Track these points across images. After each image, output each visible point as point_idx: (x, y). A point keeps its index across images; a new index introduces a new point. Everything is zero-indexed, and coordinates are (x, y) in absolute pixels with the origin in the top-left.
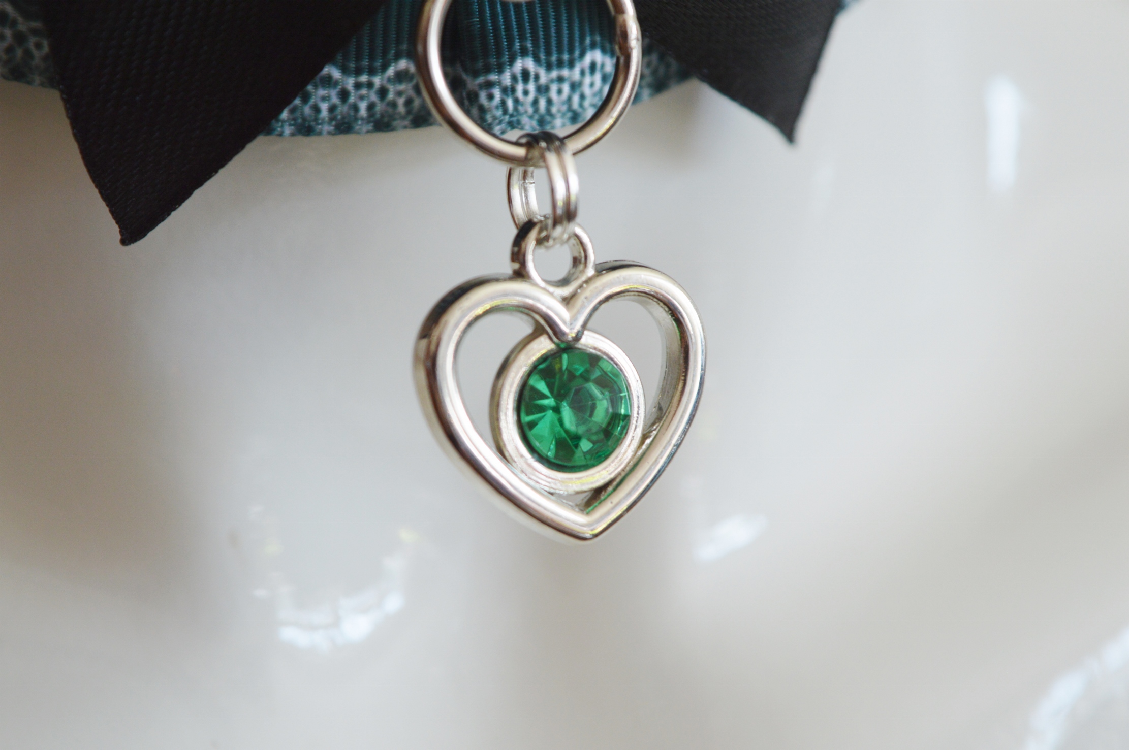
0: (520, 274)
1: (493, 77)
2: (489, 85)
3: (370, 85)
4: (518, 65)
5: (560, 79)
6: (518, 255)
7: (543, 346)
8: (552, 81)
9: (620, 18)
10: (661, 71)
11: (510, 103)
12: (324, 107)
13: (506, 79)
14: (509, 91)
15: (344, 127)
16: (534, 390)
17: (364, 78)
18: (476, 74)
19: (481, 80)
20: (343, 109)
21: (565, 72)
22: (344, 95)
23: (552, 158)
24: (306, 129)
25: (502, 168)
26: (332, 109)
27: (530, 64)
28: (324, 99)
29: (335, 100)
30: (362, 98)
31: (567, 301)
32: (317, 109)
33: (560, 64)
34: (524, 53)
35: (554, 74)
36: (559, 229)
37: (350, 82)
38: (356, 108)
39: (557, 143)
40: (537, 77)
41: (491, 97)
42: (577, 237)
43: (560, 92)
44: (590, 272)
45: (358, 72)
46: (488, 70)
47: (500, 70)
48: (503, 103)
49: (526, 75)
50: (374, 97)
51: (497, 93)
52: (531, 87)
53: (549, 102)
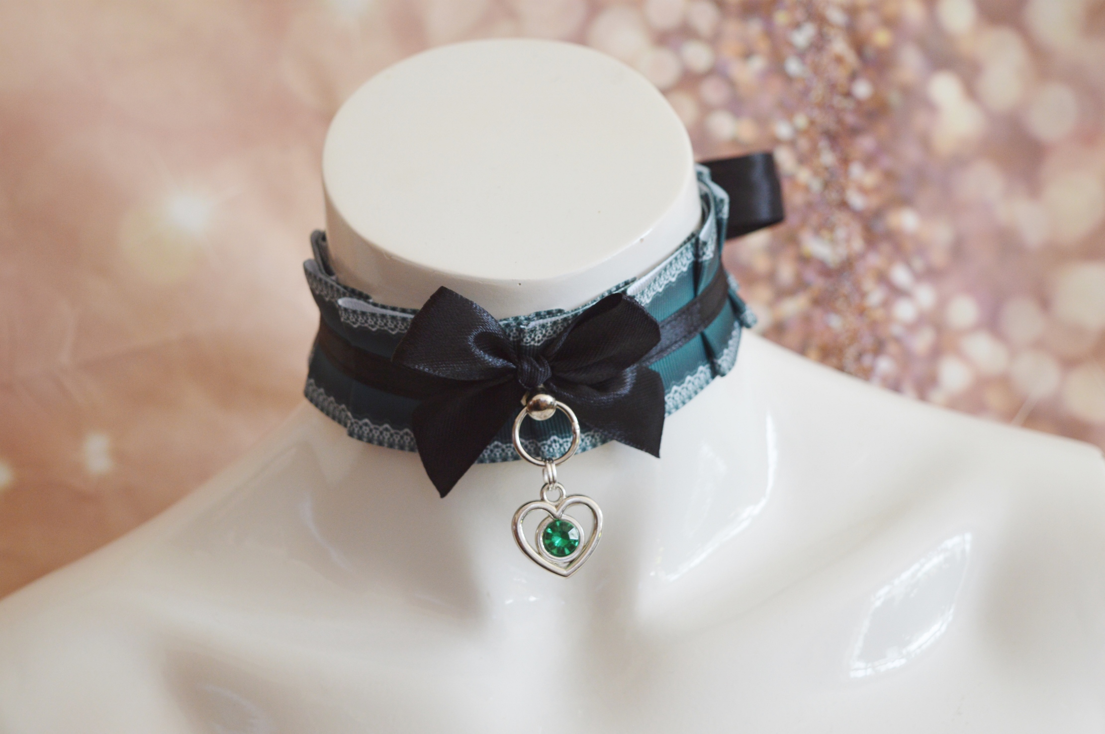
0: (543, 500)
1: (545, 442)
2: (544, 445)
3: (510, 447)
4: (552, 438)
5: (567, 442)
6: (542, 493)
7: (550, 520)
8: (564, 442)
9: (573, 424)
10: (603, 437)
11: (551, 450)
12: (498, 454)
13: (549, 442)
14: (550, 446)
15: (505, 459)
16: (548, 534)
17: (508, 445)
18: (540, 441)
19: (541, 443)
20: (504, 454)
21: (568, 439)
22: (503, 450)
23: (549, 466)
24: (493, 461)
25: (541, 468)
26: (500, 454)
27: (556, 438)
28: (498, 451)
29: (501, 451)
30: (509, 451)
31: (556, 507)
32: (495, 455)
33: (566, 437)
34: (554, 434)
35: (565, 440)
36: (552, 485)
37: (504, 446)
38: (507, 454)
39: (551, 461)
40: (558, 442)
41: (545, 448)
42: (558, 487)
43: (567, 445)
44: (564, 497)
45: (506, 443)
46: (543, 440)
47: (546, 440)
48: (549, 450)
49: (555, 441)
50: (512, 450)
51: (547, 447)
52: (558, 445)
53: (553, 449)
